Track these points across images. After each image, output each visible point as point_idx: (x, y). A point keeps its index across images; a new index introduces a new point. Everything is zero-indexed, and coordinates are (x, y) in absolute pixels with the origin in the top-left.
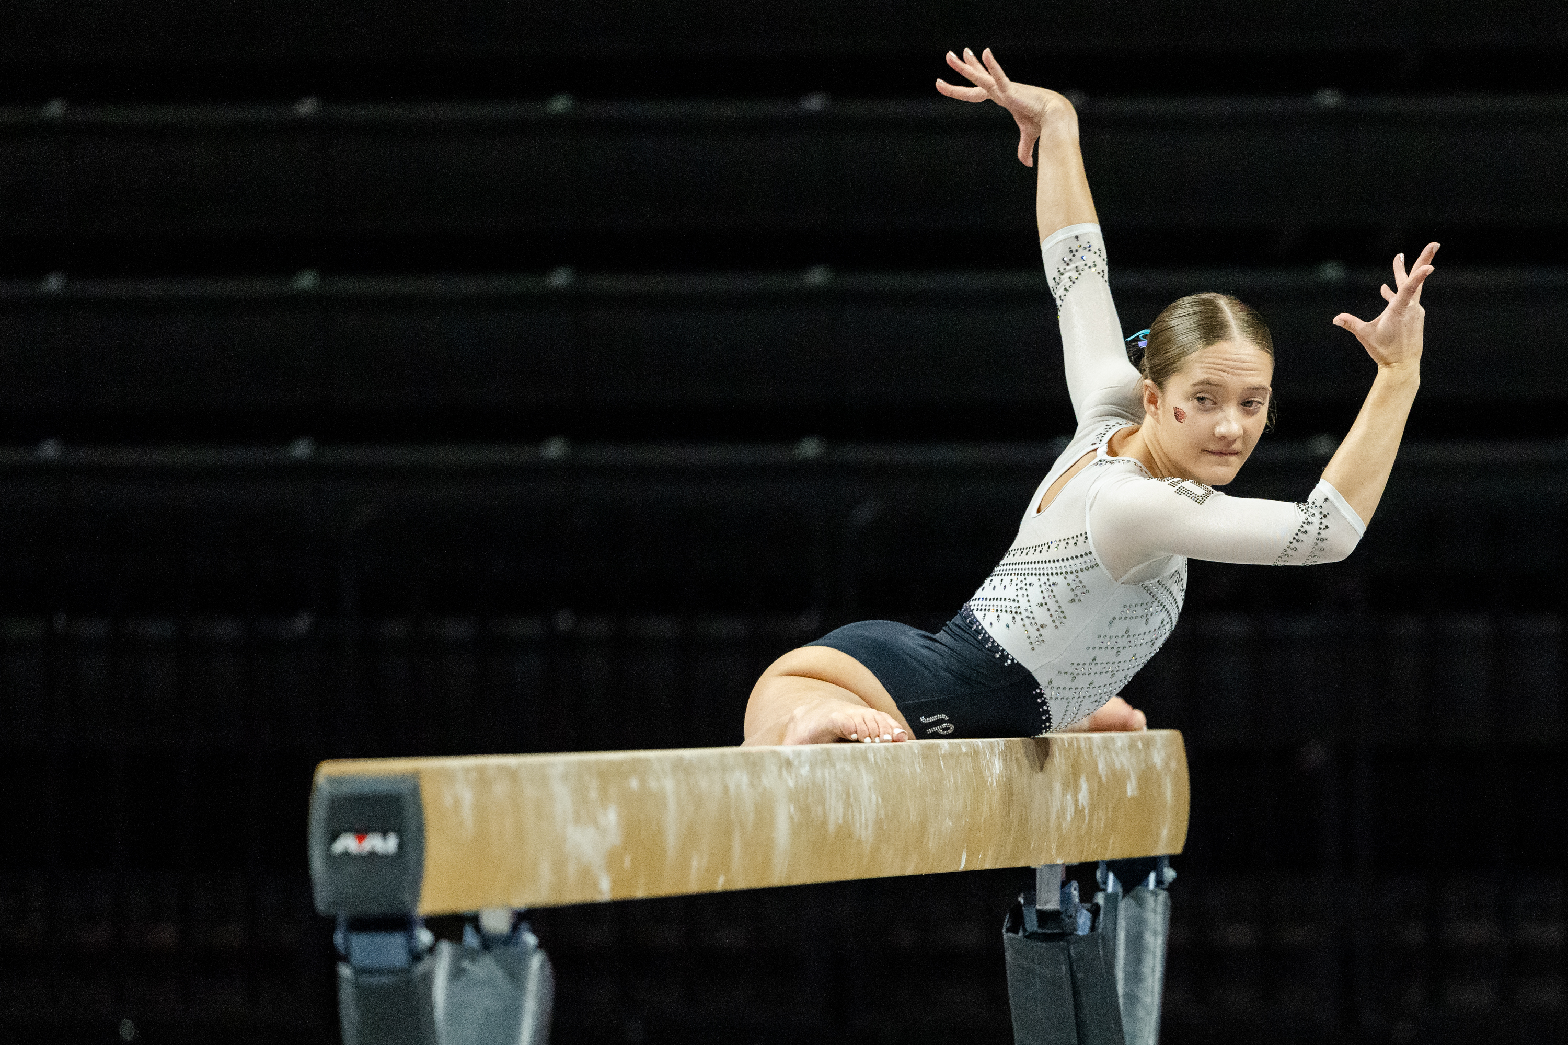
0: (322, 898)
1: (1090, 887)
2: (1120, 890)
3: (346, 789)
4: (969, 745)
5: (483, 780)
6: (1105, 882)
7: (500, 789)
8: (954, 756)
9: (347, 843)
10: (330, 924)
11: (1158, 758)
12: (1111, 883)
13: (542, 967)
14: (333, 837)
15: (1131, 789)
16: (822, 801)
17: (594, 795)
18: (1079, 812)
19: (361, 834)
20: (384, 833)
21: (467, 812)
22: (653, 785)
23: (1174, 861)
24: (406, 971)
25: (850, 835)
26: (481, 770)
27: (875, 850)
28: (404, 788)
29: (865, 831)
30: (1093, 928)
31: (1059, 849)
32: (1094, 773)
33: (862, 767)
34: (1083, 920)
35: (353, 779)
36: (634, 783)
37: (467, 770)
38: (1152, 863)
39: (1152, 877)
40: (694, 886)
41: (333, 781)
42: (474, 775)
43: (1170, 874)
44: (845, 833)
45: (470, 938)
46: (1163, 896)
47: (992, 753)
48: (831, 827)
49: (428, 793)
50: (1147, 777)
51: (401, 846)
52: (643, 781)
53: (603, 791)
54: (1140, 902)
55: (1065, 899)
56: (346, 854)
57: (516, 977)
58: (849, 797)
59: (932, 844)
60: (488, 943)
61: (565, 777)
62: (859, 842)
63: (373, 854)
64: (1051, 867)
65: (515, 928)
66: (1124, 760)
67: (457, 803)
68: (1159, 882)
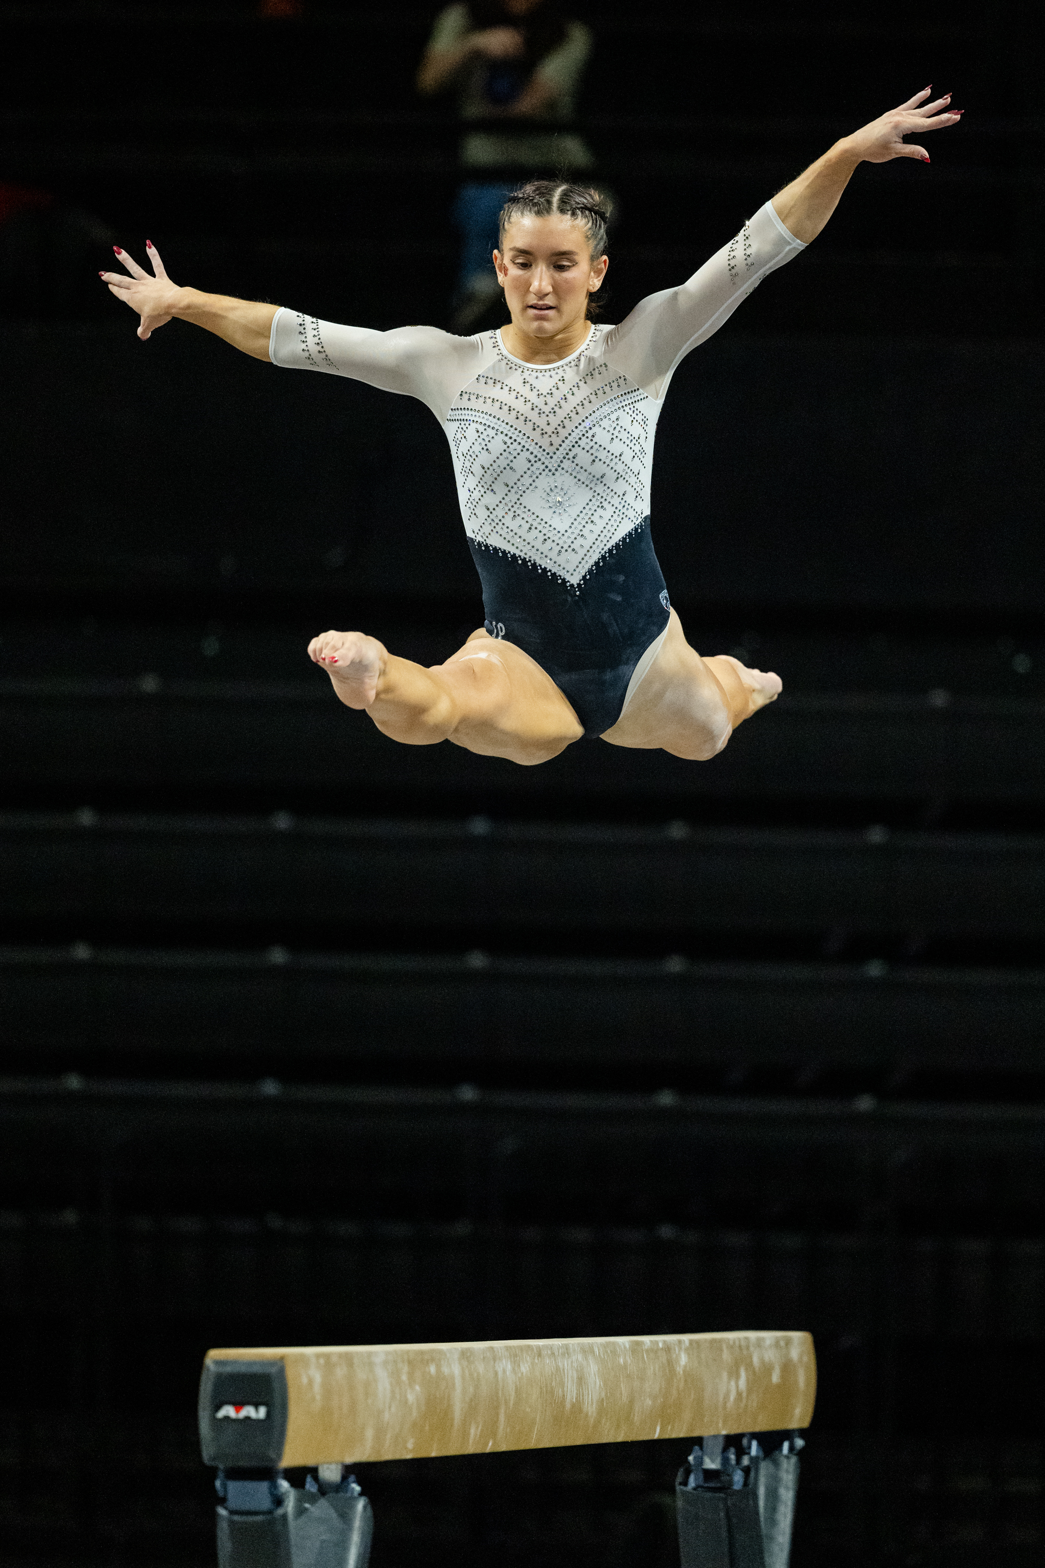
0: (208, 1452)
1: (741, 1451)
2: (761, 1454)
3: (229, 1369)
4: (664, 1342)
5: (328, 1365)
6: (750, 1447)
7: (340, 1372)
8: (654, 1351)
9: (228, 1411)
10: (212, 1473)
11: (795, 1354)
12: (754, 1449)
13: (365, 1507)
14: (218, 1408)
15: (775, 1378)
16: (562, 1384)
17: (404, 1377)
18: (739, 1394)
19: (238, 1405)
20: (256, 1405)
21: (317, 1388)
22: (445, 1370)
23: (802, 1433)
24: (270, 1512)
25: (581, 1411)
26: (327, 1356)
27: (598, 1422)
28: (273, 1370)
29: (591, 1409)
30: (746, 1484)
31: (725, 1422)
32: (749, 1366)
33: (590, 1358)
34: (738, 1478)
35: (234, 1362)
36: (432, 1369)
37: (318, 1356)
38: (787, 1435)
39: (786, 1445)
40: (471, 1448)
41: (218, 1363)
42: (322, 1361)
43: (800, 1443)
44: (577, 1408)
45: (311, 1486)
46: (794, 1460)
47: (680, 1348)
48: (568, 1406)
49: (291, 1373)
50: (787, 1368)
51: (269, 1414)
52: (438, 1367)
53: (411, 1375)
54: (776, 1464)
55: (725, 1461)
56: (227, 1418)
57: (345, 1516)
58: (581, 1380)
59: (636, 1419)
60: (324, 1489)
61: (385, 1363)
62: (587, 1415)
63: (248, 1418)
64: (715, 1437)
65: (344, 1478)
66: (770, 1355)
67: (311, 1382)
68: (792, 1448)
